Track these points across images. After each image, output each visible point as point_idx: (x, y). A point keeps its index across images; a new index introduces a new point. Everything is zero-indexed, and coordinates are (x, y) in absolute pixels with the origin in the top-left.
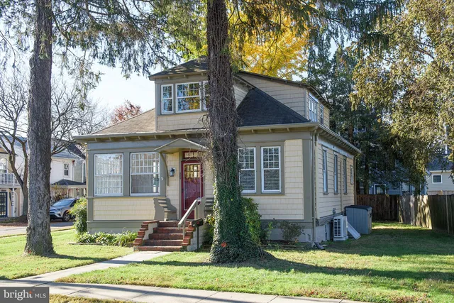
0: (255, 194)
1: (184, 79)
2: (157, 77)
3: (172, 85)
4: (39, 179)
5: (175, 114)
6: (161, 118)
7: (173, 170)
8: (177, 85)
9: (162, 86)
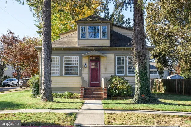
0: (124, 76)
1: (92, 24)
2: (78, 22)
3: (86, 26)
4: (48, 66)
5: (87, 39)
6: (80, 41)
7: (86, 65)
8: (88, 26)
9: (81, 26)
